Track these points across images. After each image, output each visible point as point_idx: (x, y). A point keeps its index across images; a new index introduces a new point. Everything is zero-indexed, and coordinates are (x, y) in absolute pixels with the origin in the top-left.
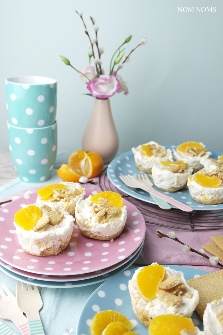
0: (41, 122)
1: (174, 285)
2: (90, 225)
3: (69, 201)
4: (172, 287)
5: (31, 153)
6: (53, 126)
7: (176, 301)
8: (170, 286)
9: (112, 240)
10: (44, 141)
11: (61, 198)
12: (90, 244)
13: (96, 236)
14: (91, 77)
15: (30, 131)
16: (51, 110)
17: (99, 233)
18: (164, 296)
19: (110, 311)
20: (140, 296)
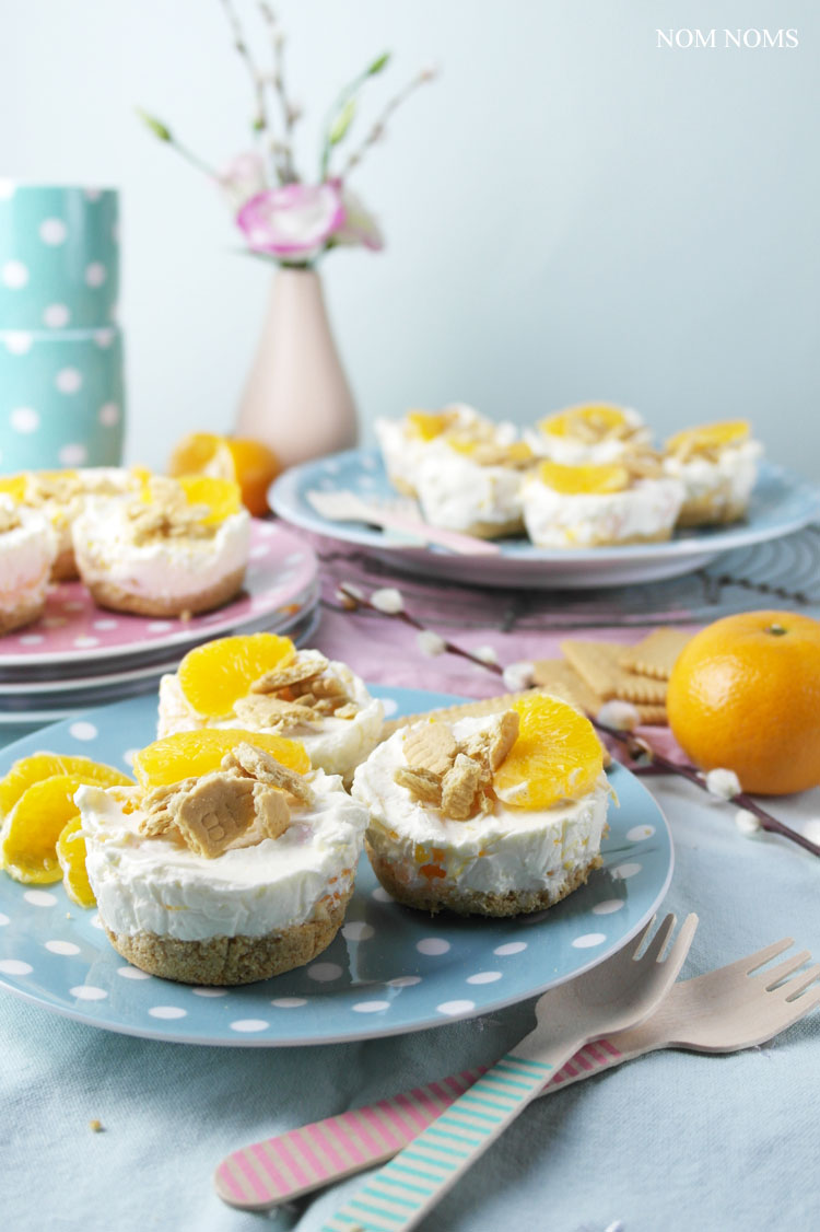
0: (57, 315)
1: (299, 676)
2: (106, 556)
3: (68, 502)
4: (290, 682)
5: (26, 420)
6: (103, 337)
7: (284, 712)
8: (282, 678)
9: (185, 616)
10: (70, 381)
11: (47, 496)
12: (107, 624)
13: (129, 597)
14: (249, 189)
15: (19, 341)
16: (95, 275)
17: (134, 582)
18: (256, 703)
19: (82, 758)
20: (185, 713)
